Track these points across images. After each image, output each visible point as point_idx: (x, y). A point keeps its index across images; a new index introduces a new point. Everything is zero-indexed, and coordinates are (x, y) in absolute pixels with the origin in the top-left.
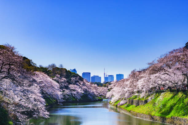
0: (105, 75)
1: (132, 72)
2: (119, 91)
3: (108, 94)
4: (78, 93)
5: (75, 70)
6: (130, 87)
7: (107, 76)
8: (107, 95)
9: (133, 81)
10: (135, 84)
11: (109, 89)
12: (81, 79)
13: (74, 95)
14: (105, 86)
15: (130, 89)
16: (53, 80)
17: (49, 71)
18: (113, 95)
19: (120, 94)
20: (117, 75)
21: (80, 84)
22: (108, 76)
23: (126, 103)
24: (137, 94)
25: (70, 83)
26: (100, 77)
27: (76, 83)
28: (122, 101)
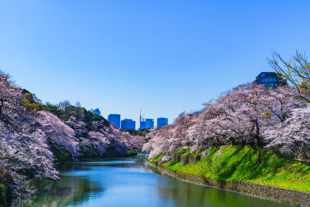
0: (141, 119)
1: (180, 115)
2: (161, 142)
3: (145, 147)
4: (101, 143)
5: (97, 110)
6: (177, 136)
7: (144, 120)
8: (143, 148)
9: (181, 128)
10: (183, 133)
11: (146, 140)
12: (106, 123)
13: (96, 146)
14: (141, 135)
16: (65, 123)
17: (59, 111)
18: (151, 148)
19: (162, 146)
20: (159, 120)
21: (105, 131)
22: (146, 119)
23: (171, 159)
24: (186, 147)
25: (90, 130)
26: (135, 122)
27: (99, 129)
28: (165, 157)
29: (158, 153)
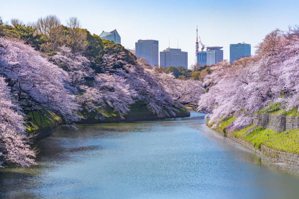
0: (197, 47)
1: (267, 37)
2: (233, 90)
3: (203, 100)
4: (121, 95)
5: (115, 34)
6: (262, 79)
7: (205, 50)
8: (200, 101)
9: (270, 64)
10: (274, 71)
11: (205, 87)
12: (129, 58)
13: (112, 101)
14: (197, 78)
15: (261, 85)
16: (50, 60)
17: (38, 36)
18: (214, 103)
19: (233, 98)
20: (233, 47)
21: (127, 72)
22: (208, 48)
24: (279, 100)
25: (99, 70)
26: (186, 53)
27: (116, 69)
28: (239, 118)
29: (227, 112)
